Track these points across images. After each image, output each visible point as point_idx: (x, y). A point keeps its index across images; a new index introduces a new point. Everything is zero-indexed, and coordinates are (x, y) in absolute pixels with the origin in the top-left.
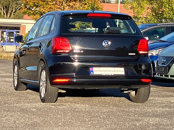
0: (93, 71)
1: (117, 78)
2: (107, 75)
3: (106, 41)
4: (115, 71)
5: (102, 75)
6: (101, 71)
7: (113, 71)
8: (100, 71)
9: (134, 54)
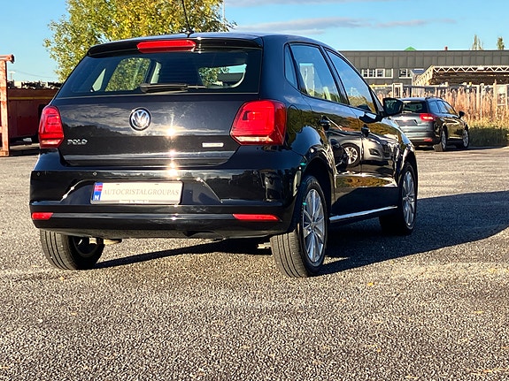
1: (159, 211)
4: (155, 192)
7: (150, 192)
9: (221, 144)
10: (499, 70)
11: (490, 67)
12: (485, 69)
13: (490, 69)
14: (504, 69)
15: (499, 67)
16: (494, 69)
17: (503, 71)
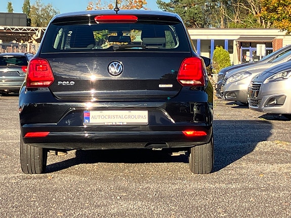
0: (88, 118)
1: (134, 129)
2: (114, 124)
3: (115, 64)
4: (130, 117)
5: (106, 124)
6: (105, 117)
7: (126, 117)
8: (103, 117)
9: (171, 86)
10: (17, 30)
11: (9, 27)
12: (5, 29)
13: (9, 29)
14: (21, 29)
15: (16, 27)
16: (13, 29)
17: (20, 31)
